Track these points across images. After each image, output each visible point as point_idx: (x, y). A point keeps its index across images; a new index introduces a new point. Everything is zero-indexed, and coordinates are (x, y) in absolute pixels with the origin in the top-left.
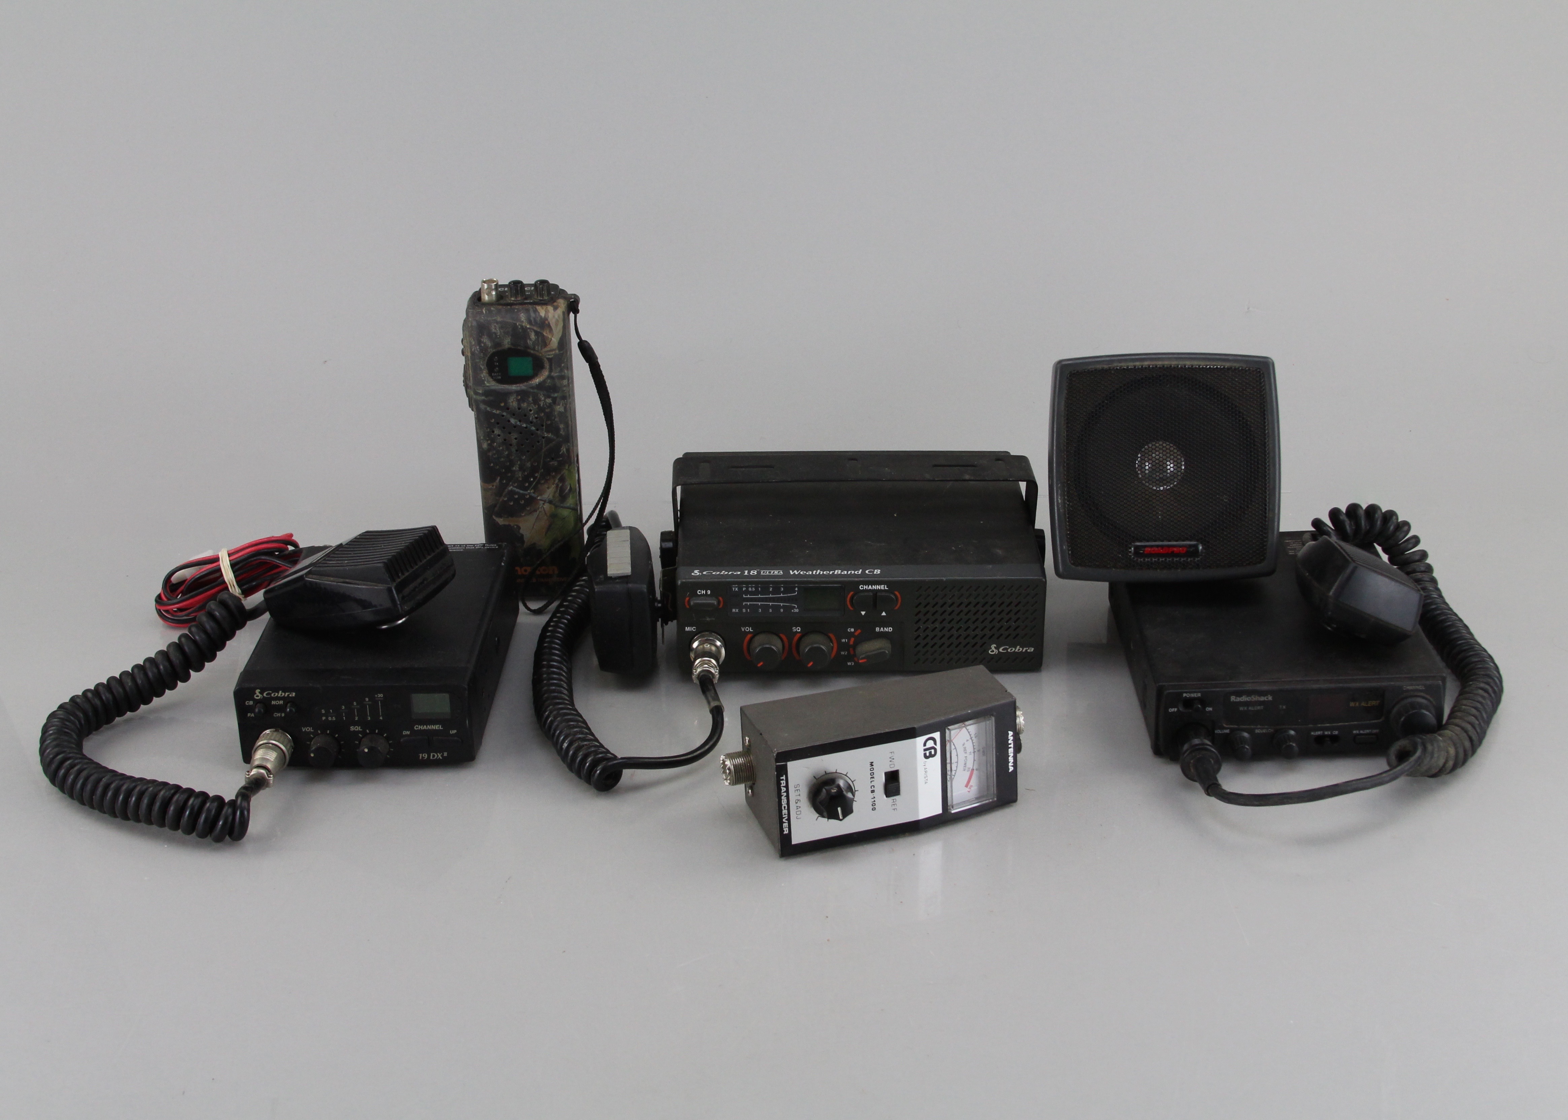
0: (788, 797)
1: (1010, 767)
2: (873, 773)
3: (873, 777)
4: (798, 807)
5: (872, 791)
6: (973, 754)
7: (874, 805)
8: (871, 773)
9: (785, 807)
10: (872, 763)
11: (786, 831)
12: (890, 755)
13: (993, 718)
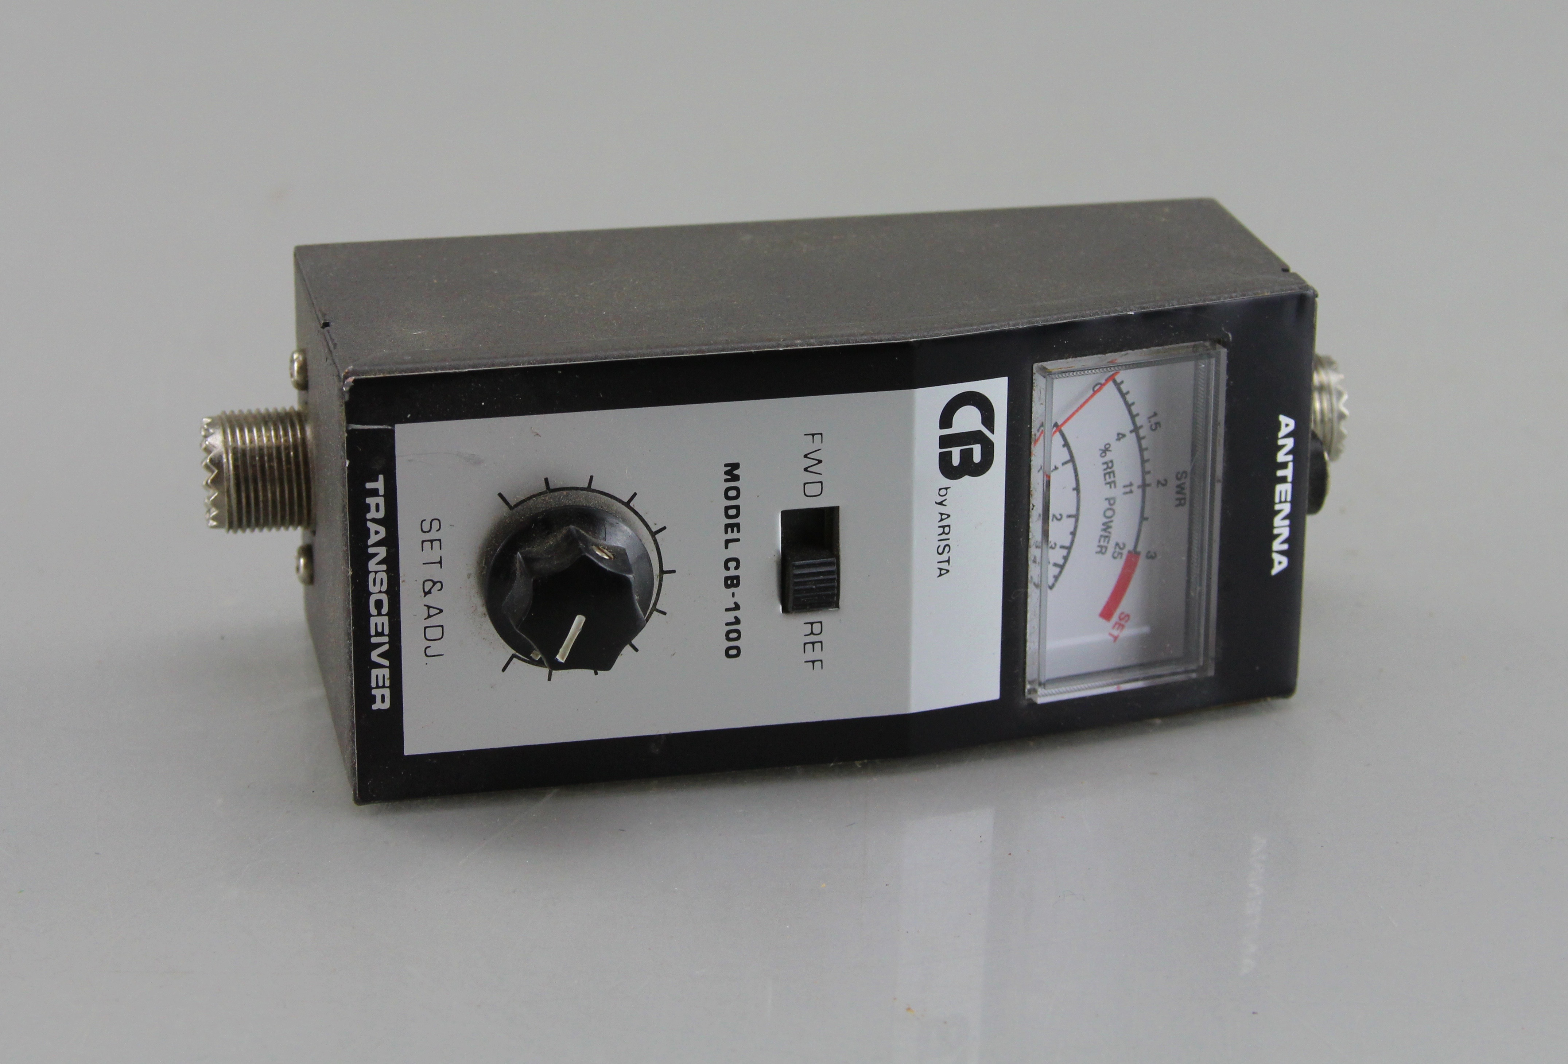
0: (392, 563)
1: (1276, 557)
2: (737, 508)
3: (738, 525)
4: (432, 611)
5: (727, 579)
6: (1138, 493)
7: (733, 635)
8: (727, 509)
9: (379, 604)
10: (736, 466)
11: (382, 702)
12: (808, 445)
13: (1224, 352)
